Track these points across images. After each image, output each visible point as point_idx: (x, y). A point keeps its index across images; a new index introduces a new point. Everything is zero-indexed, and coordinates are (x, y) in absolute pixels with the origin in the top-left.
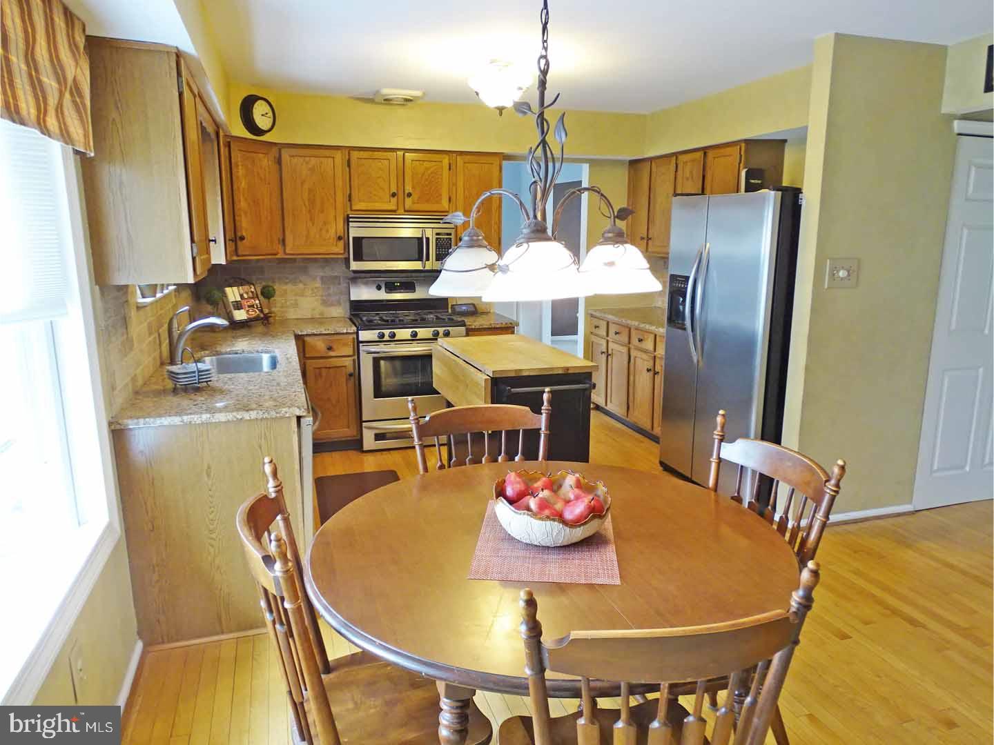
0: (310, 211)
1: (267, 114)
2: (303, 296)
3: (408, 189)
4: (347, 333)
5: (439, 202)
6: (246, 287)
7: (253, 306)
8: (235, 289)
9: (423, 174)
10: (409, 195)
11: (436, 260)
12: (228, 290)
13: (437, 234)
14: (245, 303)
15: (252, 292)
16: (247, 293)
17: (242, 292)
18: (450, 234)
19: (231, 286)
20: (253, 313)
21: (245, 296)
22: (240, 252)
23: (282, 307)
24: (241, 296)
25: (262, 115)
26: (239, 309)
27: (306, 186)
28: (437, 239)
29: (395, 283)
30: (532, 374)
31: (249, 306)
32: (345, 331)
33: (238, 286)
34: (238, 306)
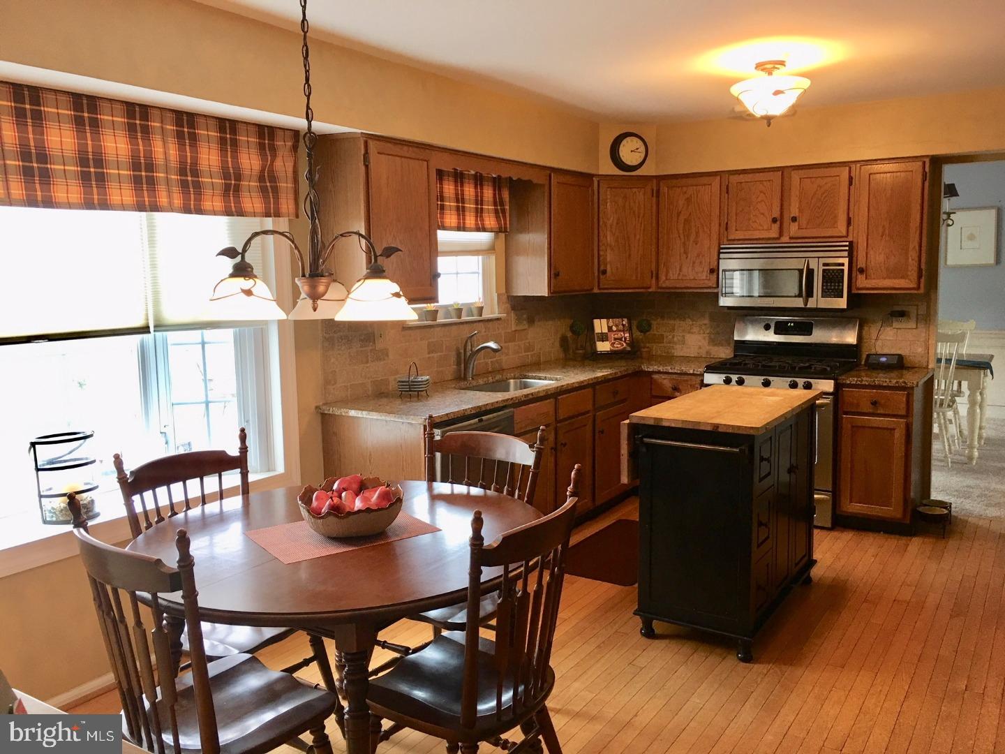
0: (684, 243)
1: (637, 149)
2: (689, 332)
3: (794, 211)
4: (693, 374)
5: (834, 225)
6: (617, 320)
7: (621, 339)
8: (604, 321)
9: (815, 194)
10: (794, 219)
11: (822, 297)
12: (596, 322)
13: (825, 265)
14: (612, 336)
15: (623, 325)
16: (617, 326)
17: (611, 324)
18: (843, 265)
19: (600, 318)
20: (619, 346)
21: (614, 328)
22: (601, 286)
23: (670, 343)
24: (610, 329)
25: (632, 151)
26: (603, 341)
27: (682, 218)
28: (824, 270)
29: (788, 322)
30: (673, 425)
31: (615, 339)
32: (691, 372)
33: (608, 318)
34: (603, 337)
